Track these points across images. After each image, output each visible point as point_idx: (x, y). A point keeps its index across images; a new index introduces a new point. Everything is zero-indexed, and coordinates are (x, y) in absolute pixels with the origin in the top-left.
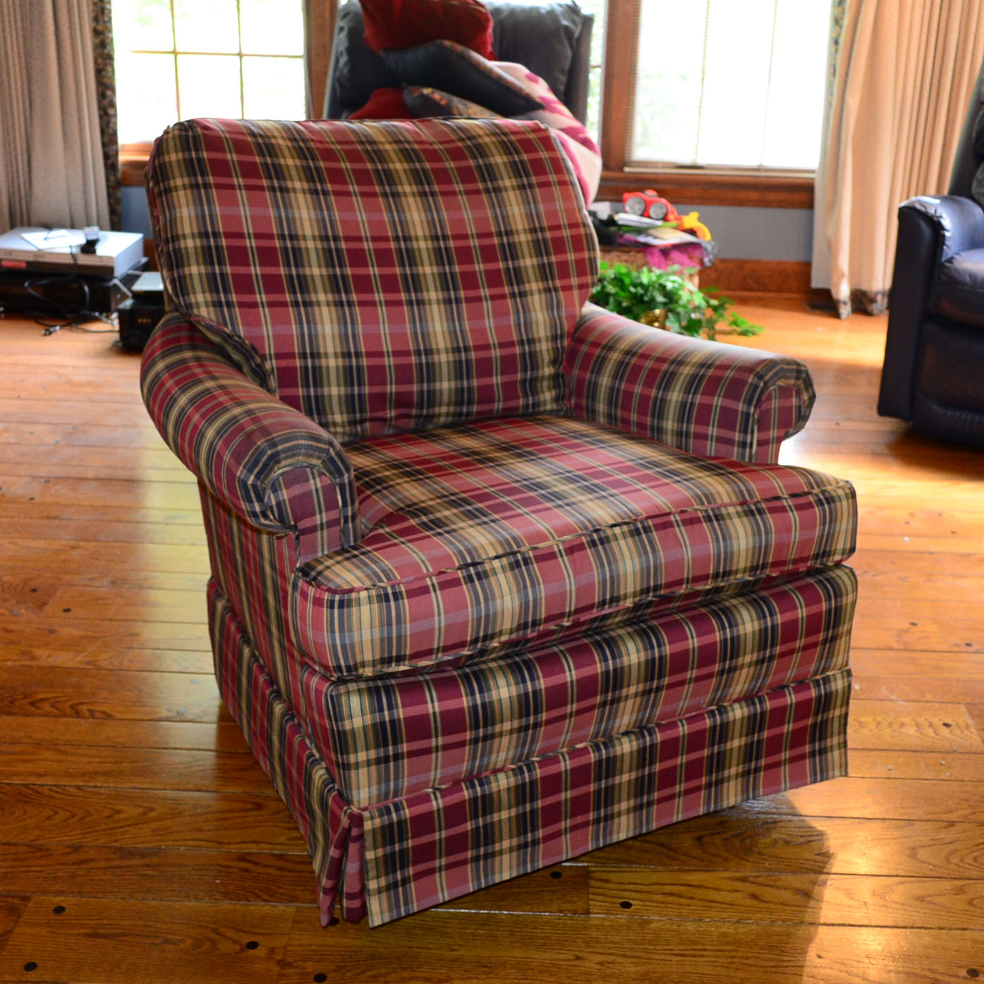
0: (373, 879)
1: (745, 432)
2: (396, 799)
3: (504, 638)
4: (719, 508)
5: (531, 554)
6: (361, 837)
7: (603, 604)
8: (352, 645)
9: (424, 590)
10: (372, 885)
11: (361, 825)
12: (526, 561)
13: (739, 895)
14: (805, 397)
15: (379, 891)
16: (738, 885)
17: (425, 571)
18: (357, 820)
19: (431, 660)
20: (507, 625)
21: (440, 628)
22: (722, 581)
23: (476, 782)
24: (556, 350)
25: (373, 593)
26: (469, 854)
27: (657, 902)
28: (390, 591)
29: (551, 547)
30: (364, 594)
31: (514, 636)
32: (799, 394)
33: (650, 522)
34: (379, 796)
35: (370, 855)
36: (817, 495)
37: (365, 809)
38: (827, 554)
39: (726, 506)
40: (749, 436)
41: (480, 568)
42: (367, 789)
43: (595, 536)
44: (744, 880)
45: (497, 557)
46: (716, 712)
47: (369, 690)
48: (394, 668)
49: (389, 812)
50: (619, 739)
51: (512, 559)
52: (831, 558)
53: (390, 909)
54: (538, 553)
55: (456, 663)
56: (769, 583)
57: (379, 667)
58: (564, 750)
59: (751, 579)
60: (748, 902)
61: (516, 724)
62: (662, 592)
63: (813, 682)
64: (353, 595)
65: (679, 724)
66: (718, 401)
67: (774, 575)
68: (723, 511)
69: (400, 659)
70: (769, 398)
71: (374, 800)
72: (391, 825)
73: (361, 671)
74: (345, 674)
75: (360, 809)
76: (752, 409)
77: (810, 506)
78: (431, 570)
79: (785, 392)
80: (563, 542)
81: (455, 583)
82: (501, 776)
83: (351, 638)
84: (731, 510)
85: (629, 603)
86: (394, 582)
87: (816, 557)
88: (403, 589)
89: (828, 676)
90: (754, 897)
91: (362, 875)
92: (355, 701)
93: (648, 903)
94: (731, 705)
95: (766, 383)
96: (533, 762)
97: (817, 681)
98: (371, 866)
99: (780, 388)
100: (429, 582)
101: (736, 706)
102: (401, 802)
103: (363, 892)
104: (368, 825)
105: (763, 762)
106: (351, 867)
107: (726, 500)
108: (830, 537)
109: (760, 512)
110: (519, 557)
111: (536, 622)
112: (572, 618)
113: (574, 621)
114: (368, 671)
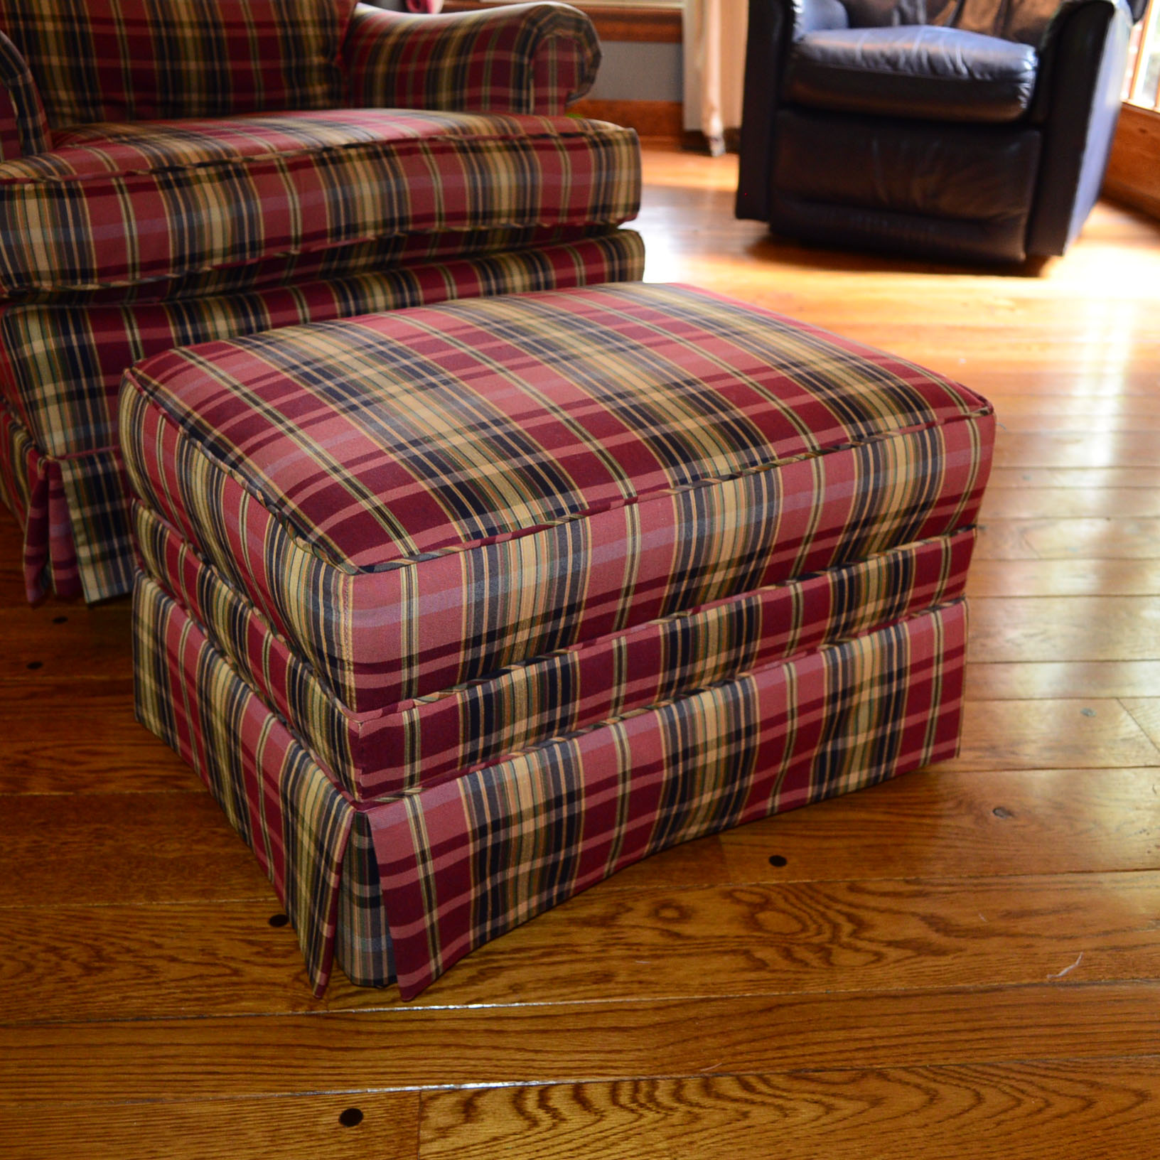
0: (83, 544)
1: (520, 87)
2: (102, 450)
3: (217, 261)
4: (476, 140)
5: (245, 166)
6: (60, 493)
7: (337, 232)
8: (19, 247)
9: (109, 191)
10: (84, 552)
11: (59, 477)
12: (239, 173)
14: (589, 53)
15: (93, 560)
17: (109, 169)
18: (53, 470)
19: (126, 279)
20: (218, 244)
21: (132, 237)
22: (483, 224)
25: (42, 187)
28: (63, 186)
29: (271, 160)
30: (28, 187)
31: (229, 260)
32: (581, 49)
33: (393, 147)
34: (78, 441)
35: (75, 515)
36: (591, 137)
37: (62, 458)
38: (607, 208)
39: (485, 139)
40: (524, 92)
41: (180, 175)
42: (61, 432)
43: (325, 155)
45: (201, 165)
47: (52, 313)
48: (79, 286)
49: (93, 463)
51: (221, 169)
52: (612, 215)
53: (109, 583)
54: (254, 165)
55: (158, 288)
56: (542, 234)
57: (59, 283)
59: (518, 226)
62: (411, 227)
64: (16, 187)
66: (490, 55)
67: (546, 225)
68: (481, 144)
69: (86, 275)
70: (545, 47)
71: (73, 448)
72: (96, 477)
73: (36, 284)
74: (16, 285)
75: (56, 457)
76: (526, 60)
77: (583, 147)
78: (117, 169)
79: (564, 44)
80: (286, 158)
81: (150, 187)
83: (17, 238)
84: (491, 144)
85: (370, 234)
86: (68, 176)
87: (595, 210)
88: (80, 185)
91: (68, 539)
92: (34, 327)
95: (540, 30)
98: (77, 528)
99: (559, 37)
100: (114, 182)
102: (108, 454)
103: (72, 562)
104: (67, 476)
106: (54, 530)
107: (485, 133)
108: (609, 187)
109: (525, 148)
110: (231, 168)
111: (254, 246)
112: (300, 246)
113: (303, 250)
114: (47, 285)
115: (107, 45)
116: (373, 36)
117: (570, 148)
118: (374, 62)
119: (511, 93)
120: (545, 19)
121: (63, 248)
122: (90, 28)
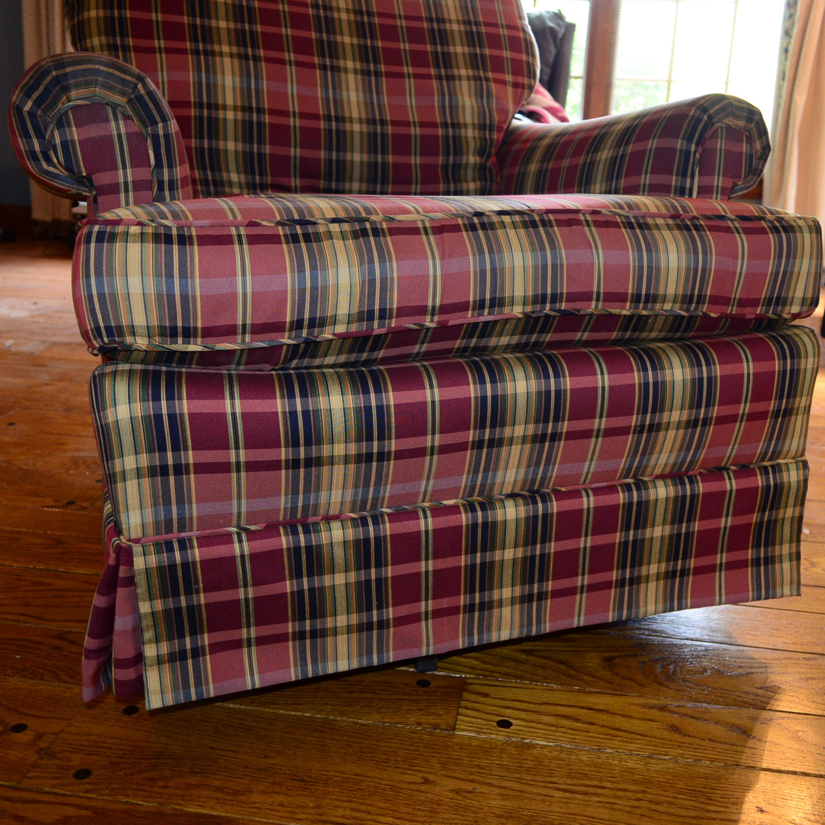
0: (150, 642)
1: (684, 175)
2: (183, 534)
3: (341, 329)
4: (643, 217)
5: (385, 226)
6: (130, 581)
7: (480, 305)
8: (114, 297)
9: (226, 240)
10: (150, 651)
11: (130, 563)
12: (377, 232)
13: (654, 724)
14: (758, 145)
15: (159, 661)
16: (655, 713)
17: (231, 217)
18: (125, 555)
19: (235, 342)
20: (343, 310)
21: (245, 295)
22: (644, 308)
23: (300, 529)
24: (483, 140)
25: (150, 230)
26: (290, 627)
27: (546, 724)
28: (174, 232)
29: (415, 221)
30: (134, 229)
31: (354, 328)
32: (750, 140)
33: (551, 217)
34: (157, 523)
35: (144, 607)
36: (771, 222)
37: (137, 541)
38: (782, 301)
39: (653, 216)
40: (688, 180)
41: (310, 229)
42: (138, 512)
43: (476, 220)
44: (663, 708)
45: (334, 221)
46: (633, 487)
47: (145, 374)
48: (180, 346)
49: (170, 549)
50: (502, 501)
51: (357, 226)
52: (787, 309)
53: (175, 689)
54: (394, 225)
55: (269, 354)
56: (708, 324)
57: (157, 340)
58: (426, 504)
59: (683, 313)
60: (666, 734)
61: (353, 449)
62: (563, 306)
63: (759, 468)
64: (120, 229)
65: (584, 494)
66: (652, 144)
67: (713, 315)
68: (650, 221)
69: (189, 333)
70: (714, 136)
71: (150, 530)
72: (173, 567)
73: (129, 340)
74: (106, 340)
75: (129, 540)
76: (693, 147)
77: (763, 231)
78: (239, 217)
79: (733, 134)
80: (432, 220)
81: (273, 239)
82: (336, 525)
83: (112, 286)
84: (660, 221)
85: (517, 311)
86: (183, 222)
87: (769, 302)
88: (194, 233)
89: (779, 464)
90: (674, 729)
91: (137, 631)
92: (122, 388)
93: (533, 725)
94: (653, 481)
95: (710, 118)
96: (382, 514)
97: (765, 468)
98: (147, 622)
99: (729, 127)
100: (233, 231)
101: (660, 483)
102: (190, 540)
103: (138, 659)
104: (139, 563)
105: (692, 563)
106: (122, 623)
107: (653, 210)
108: (786, 278)
109: (698, 228)
110: (368, 225)
111: (384, 314)
112: (436, 318)
113: (439, 323)
114: (142, 342)
115: (281, 135)
116: (527, 141)
117: (747, 231)
118: (527, 161)
119: (674, 180)
120: (717, 107)
121: (166, 301)
122: (267, 119)
